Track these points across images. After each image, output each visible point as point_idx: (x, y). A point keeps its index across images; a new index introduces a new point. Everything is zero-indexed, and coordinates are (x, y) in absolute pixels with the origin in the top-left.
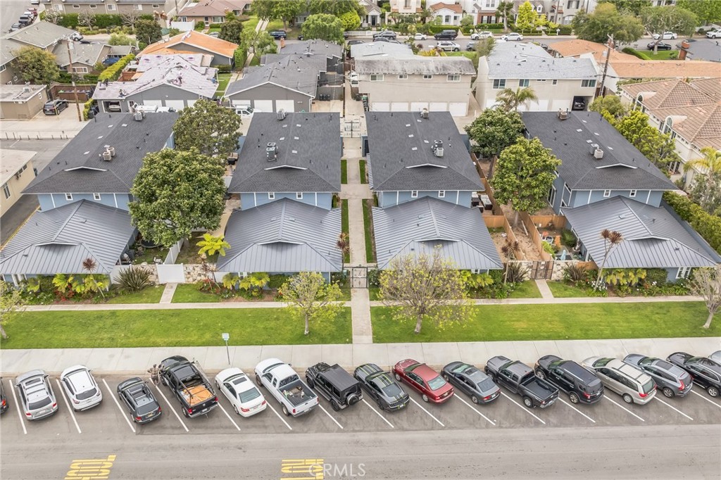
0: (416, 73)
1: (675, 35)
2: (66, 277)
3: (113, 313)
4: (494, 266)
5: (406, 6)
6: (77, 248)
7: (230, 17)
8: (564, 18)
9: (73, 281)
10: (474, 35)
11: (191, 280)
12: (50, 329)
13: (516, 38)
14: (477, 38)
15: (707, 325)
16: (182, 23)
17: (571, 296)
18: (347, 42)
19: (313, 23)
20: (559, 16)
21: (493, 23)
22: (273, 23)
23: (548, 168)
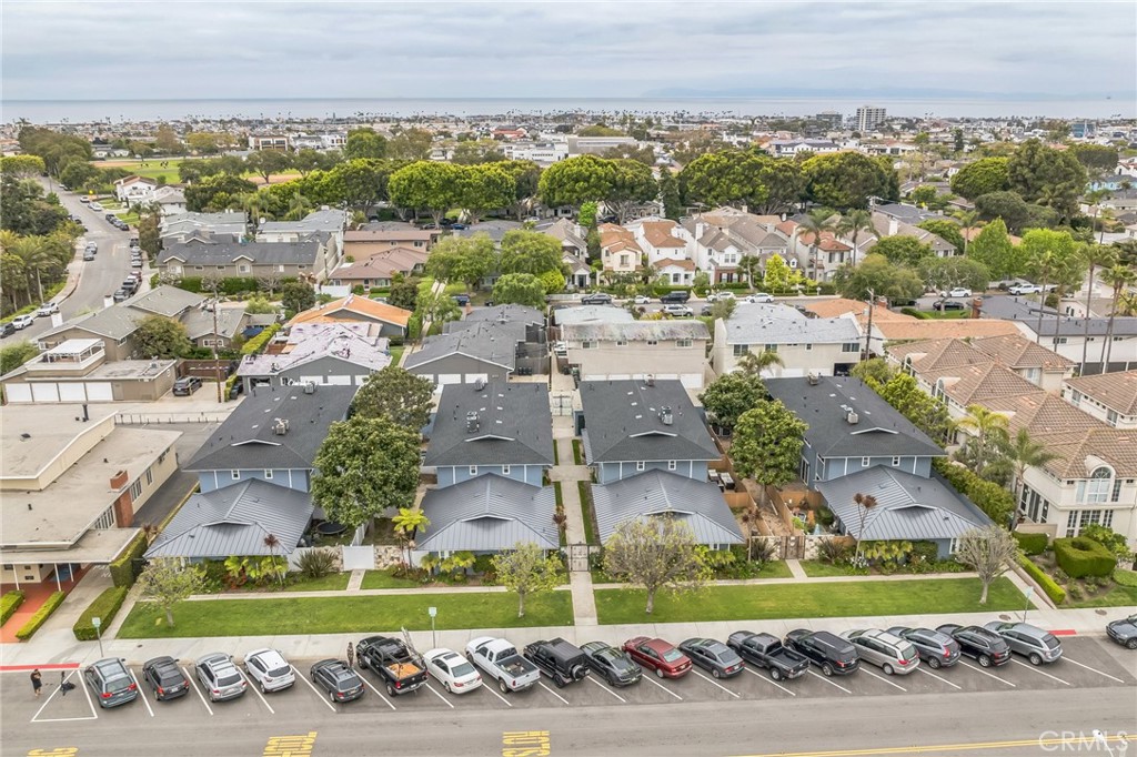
0: (639, 338)
1: (969, 292)
2: (240, 558)
3: (294, 601)
4: (735, 540)
5: (622, 263)
6: (252, 528)
7: (397, 278)
8: (826, 274)
9: (248, 563)
10: (711, 297)
11: (382, 565)
12: (222, 617)
13: (765, 299)
14: (714, 300)
15: (984, 599)
16: (335, 287)
17: (827, 575)
18: (549, 307)
19: (507, 284)
20: (819, 271)
21: (735, 282)
22: (453, 287)
23: (793, 432)
